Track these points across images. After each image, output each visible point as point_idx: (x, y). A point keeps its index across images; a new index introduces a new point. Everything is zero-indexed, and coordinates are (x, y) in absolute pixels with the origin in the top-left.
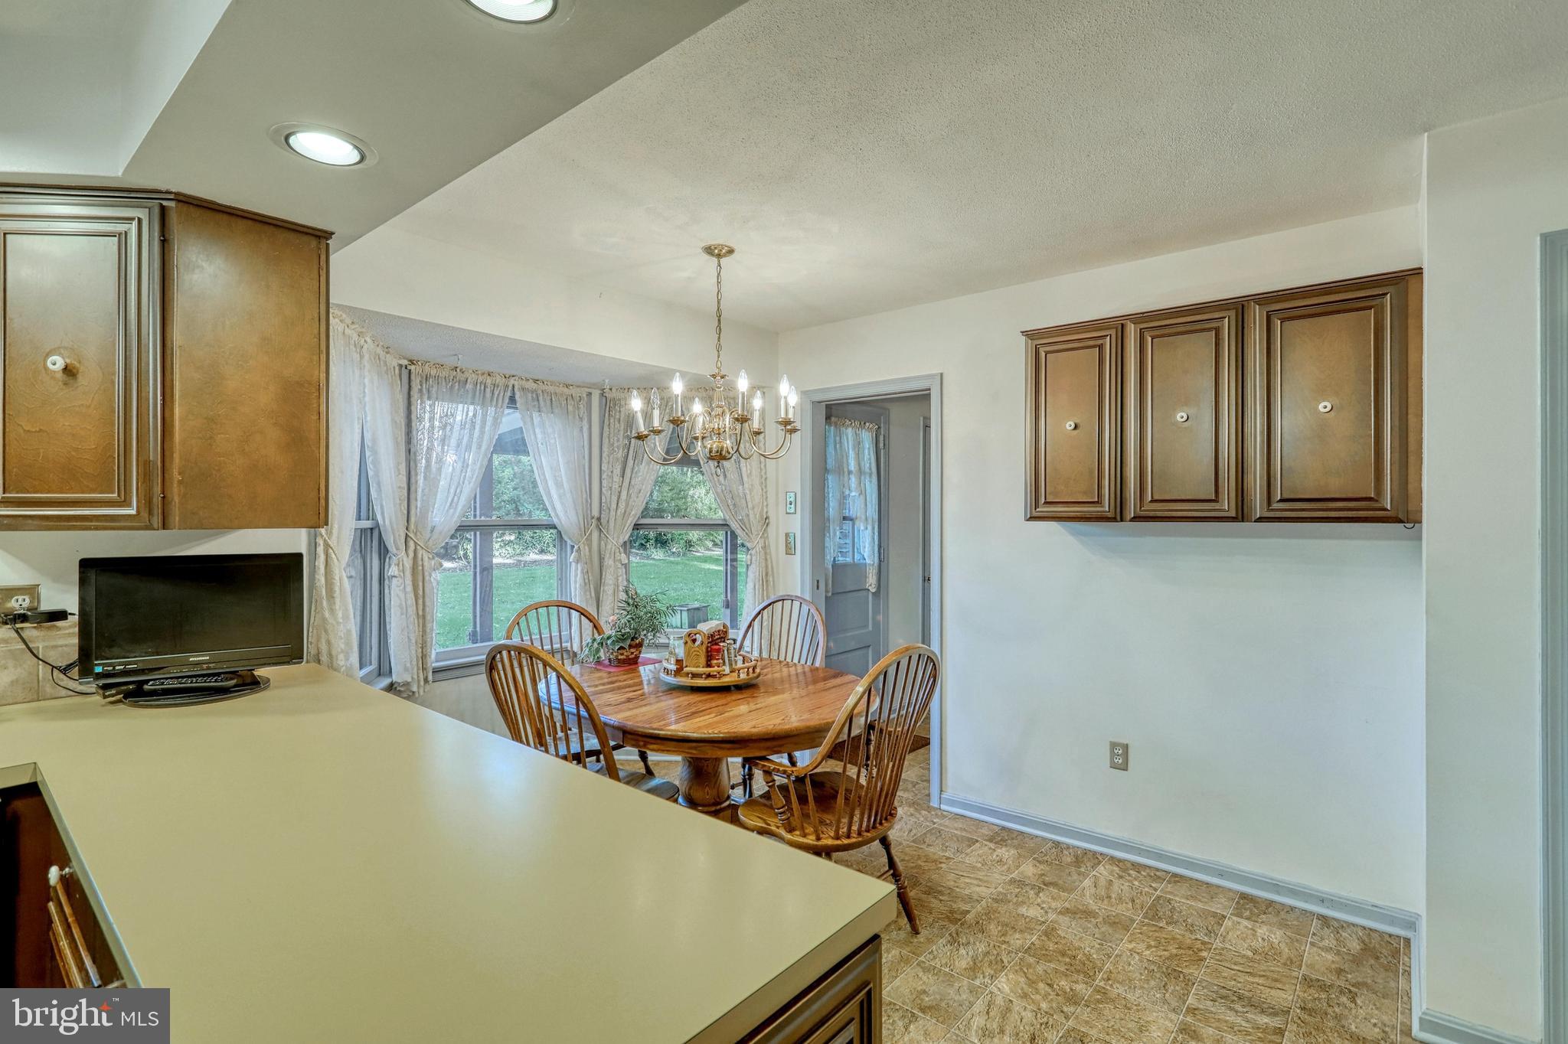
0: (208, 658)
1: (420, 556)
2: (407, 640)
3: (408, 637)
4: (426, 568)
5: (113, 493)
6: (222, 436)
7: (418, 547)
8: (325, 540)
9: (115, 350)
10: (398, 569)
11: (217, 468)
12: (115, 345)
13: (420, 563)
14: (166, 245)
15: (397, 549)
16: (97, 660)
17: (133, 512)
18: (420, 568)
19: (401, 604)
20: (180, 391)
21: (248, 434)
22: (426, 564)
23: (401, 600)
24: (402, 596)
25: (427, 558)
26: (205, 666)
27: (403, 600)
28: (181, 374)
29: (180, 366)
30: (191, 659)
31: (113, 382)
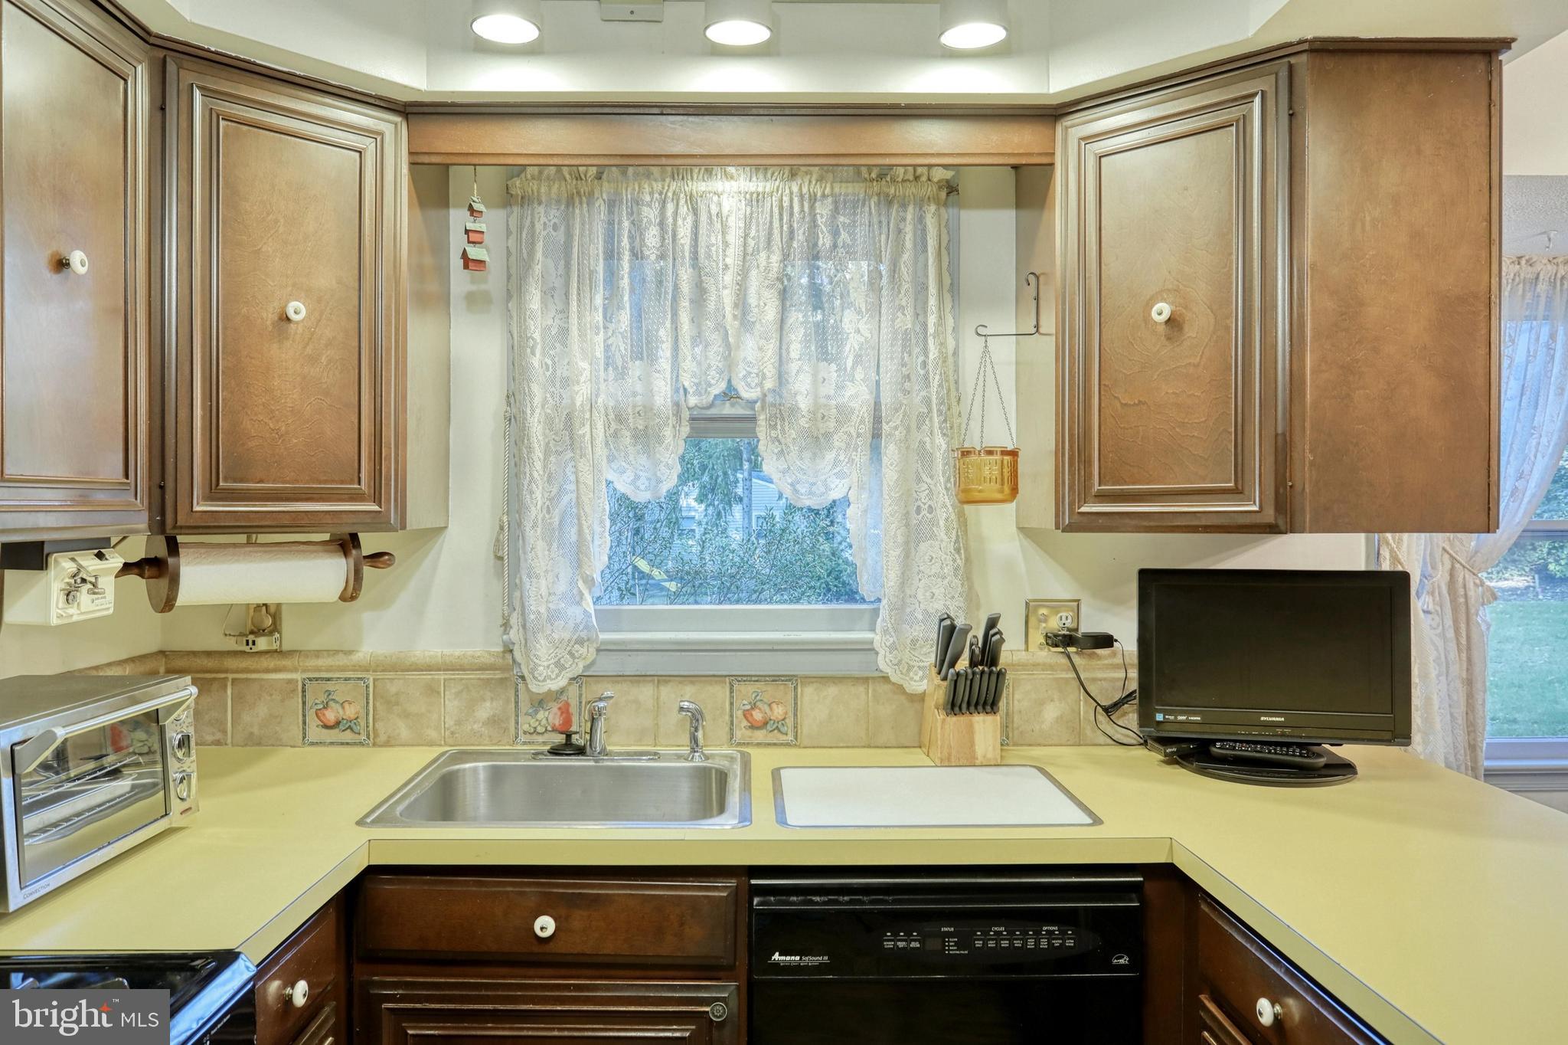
0: (1283, 719)
1: (1460, 580)
2: (1449, 717)
3: (1452, 715)
4: (1472, 601)
5: (1229, 482)
6: (1362, 392)
7: (1457, 566)
8: (1392, 551)
9: (1231, 283)
10: (1434, 600)
11: (1355, 441)
12: (1230, 277)
13: (1461, 592)
14: (1294, 121)
15: (1432, 568)
16: (1157, 705)
17: (1255, 508)
18: (1462, 600)
19: (1439, 658)
20: (1313, 329)
21: (1393, 386)
22: (1471, 593)
23: (1437, 650)
24: (1440, 643)
25: (1472, 584)
26: (1279, 730)
27: (1441, 650)
28: (1313, 304)
29: (1312, 292)
30: (1262, 719)
31: (1228, 328)
